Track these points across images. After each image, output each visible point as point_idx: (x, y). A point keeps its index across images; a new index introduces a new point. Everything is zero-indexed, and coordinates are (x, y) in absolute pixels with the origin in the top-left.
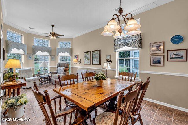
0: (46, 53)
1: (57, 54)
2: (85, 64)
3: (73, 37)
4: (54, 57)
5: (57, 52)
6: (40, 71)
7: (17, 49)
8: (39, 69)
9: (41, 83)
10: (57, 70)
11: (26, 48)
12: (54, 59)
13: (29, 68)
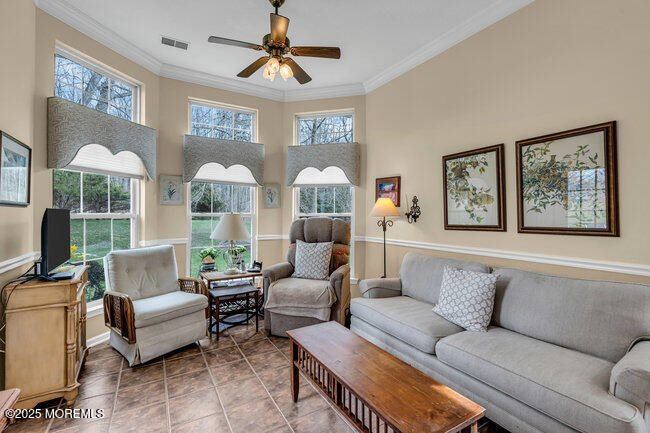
0: (240, 174)
1: (287, 176)
2: (448, 227)
3: (369, 87)
4: (274, 189)
5: (289, 164)
6: (213, 257)
7: (109, 147)
8: (208, 249)
9: (214, 321)
10: (292, 257)
11: (151, 146)
12: (276, 199)
13: (164, 245)
